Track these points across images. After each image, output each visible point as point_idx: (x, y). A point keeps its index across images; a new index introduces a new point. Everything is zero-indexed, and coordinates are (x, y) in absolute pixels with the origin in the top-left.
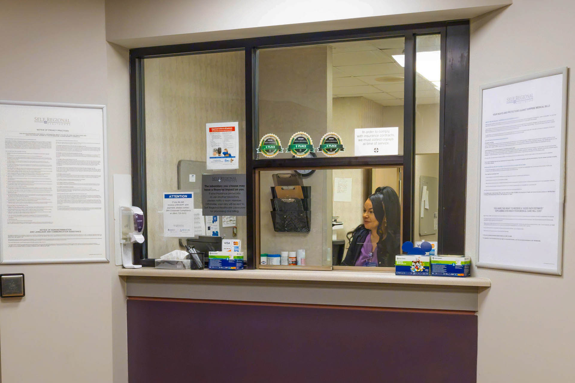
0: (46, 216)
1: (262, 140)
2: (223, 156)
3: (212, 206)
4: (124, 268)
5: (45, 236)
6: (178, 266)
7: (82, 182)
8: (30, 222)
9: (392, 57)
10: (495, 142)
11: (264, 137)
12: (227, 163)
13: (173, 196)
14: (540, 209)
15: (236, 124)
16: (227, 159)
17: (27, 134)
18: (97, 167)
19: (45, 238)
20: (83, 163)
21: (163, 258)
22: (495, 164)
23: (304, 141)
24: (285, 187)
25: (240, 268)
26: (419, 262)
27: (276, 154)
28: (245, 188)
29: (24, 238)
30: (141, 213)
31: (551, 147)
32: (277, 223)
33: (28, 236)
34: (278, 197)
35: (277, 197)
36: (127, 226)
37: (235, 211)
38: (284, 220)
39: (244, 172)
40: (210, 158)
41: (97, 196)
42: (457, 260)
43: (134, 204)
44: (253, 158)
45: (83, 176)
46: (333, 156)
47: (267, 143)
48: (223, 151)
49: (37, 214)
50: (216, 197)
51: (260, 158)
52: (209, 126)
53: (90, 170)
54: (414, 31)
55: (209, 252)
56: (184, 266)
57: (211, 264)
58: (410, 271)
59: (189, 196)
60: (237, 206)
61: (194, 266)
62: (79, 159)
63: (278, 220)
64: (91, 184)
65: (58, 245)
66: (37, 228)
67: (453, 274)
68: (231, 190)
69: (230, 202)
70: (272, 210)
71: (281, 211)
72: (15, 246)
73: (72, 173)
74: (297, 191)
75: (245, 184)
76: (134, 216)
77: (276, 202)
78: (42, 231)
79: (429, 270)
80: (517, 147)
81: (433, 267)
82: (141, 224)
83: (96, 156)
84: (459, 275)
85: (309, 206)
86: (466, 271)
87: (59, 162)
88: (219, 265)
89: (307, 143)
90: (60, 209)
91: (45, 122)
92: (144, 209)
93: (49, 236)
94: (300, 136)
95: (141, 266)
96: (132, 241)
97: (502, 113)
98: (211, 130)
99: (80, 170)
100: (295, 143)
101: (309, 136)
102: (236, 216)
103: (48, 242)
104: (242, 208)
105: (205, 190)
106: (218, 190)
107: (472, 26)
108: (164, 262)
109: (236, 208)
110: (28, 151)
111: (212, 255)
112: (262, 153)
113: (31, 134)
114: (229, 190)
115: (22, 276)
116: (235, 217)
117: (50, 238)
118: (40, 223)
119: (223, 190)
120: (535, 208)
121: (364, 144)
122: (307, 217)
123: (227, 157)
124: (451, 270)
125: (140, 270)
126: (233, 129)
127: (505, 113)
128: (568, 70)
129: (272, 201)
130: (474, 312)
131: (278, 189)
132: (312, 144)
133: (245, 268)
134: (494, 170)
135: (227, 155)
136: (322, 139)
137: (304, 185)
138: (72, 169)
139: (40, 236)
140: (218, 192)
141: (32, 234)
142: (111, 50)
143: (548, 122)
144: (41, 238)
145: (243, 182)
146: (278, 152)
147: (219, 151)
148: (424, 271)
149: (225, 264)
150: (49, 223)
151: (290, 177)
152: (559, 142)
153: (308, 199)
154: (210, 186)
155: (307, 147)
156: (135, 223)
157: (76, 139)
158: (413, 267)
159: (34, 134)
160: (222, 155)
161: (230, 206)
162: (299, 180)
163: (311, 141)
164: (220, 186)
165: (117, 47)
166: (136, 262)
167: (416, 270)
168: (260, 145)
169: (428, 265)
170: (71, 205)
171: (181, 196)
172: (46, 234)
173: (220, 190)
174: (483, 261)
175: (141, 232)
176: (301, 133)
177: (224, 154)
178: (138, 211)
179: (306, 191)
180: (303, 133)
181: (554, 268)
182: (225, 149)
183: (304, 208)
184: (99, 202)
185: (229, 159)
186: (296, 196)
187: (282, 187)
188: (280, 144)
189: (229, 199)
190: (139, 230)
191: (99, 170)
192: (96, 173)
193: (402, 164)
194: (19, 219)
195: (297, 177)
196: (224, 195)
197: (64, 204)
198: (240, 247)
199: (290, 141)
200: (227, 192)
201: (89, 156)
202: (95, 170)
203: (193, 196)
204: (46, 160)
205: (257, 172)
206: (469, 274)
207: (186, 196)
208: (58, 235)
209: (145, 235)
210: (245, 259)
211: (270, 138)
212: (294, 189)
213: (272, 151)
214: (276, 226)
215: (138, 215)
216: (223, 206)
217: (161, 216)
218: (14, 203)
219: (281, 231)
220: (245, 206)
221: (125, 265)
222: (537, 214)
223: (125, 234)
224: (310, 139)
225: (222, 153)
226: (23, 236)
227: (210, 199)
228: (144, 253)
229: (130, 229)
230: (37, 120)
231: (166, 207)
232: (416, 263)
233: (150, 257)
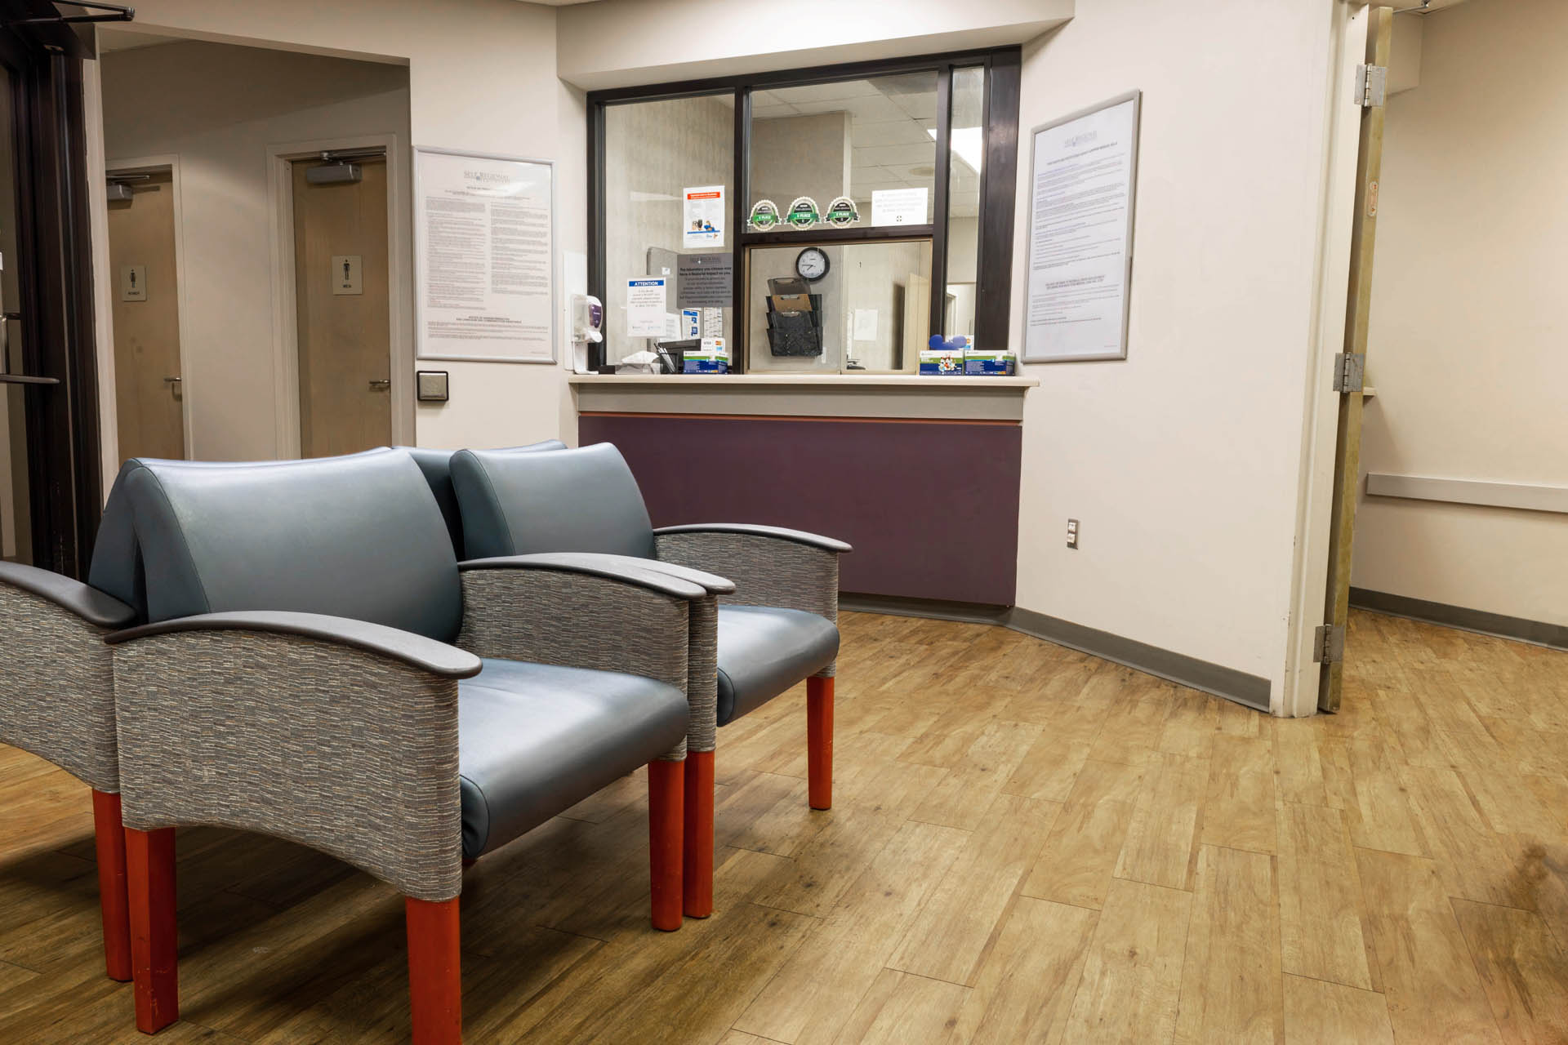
0: (477, 300)
1: (754, 209)
2: (705, 230)
3: (690, 295)
4: (575, 373)
5: (475, 325)
6: (644, 371)
7: (524, 258)
8: (457, 307)
9: (928, 133)
10: (1049, 199)
11: (757, 204)
12: (709, 239)
13: (640, 284)
14: (1101, 278)
15: (721, 189)
16: (709, 234)
17: (455, 193)
18: (543, 240)
19: (474, 328)
20: (524, 233)
21: (626, 360)
22: (1049, 228)
23: (809, 209)
24: (786, 297)
25: (723, 373)
26: (949, 358)
27: (772, 227)
28: (731, 271)
29: (450, 326)
30: (599, 304)
31: (1117, 196)
32: (776, 345)
33: (454, 324)
34: (777, 309)
35: (774, 309)
36: (580, 319)
37: (718, 301)
38: (785, 339)
39: (731, 251)
40: (689, 233)
41: (543, 278)
42: (998, 356)
43: (590, 292)
44: (743, 232)
45: (524, 251)
46: (844, 227)
47: (761, 212)
48: (704, 224)
49: (465, 296)
50: (694, 284)
51: (752, 232)
52: (687, 191)
53: (534, 243)
54: (952, 62)
55: (685, 352)
56: (652, 371)
57: (687, 368)
58: (938, 370)
59: (661, 283)
60: (720, 294)
61: (665, 370)
62: (519, 227)
63: (777, 340)
64: (535, 262)
65: (492, 338)
66: (466, 314)
67: (992, 373)
68: (714, 274)
69: (712, 290)
70: (768, 327)
71: (781, 328)
72: (437, 336)
73: (511, 246)
74: (803, 301)
75: (732, 266)
76: (590, 307)
77: (774, 316)
78: (471, 319)
79: (962, 367)
80: (1076, 202)
81: (968, 365)
82: (598, 318)
83: (542, 225)
84: (999, 373)
85: (819, 321)
86: (1008, 368)
87: (494, 231)
88: (696, 368)
89: (811, 211)
90: (495, 291)
91: (478, 178)
92: (603, 300)
93: (480, 325)
94: (803, 202)
95: (597, 372)
96: (587, 338)
97: (1058, 161)
98: (689, 197)
99: (523, 242)
100: (796, 212)
101: (814, 203)
102: (722, 307)
103: (479, 334)
104: (726, 297)
105: (681, 274)
106: (697, 274)
107: (1024, 53)
108: (626, 365)
109: (719, 297)
110: (455, 214)
111: (688, 355)
112: (754, 225)
113: (459, 193)
114: (711, 274)
115: (445, 374)
116: (720, 311)
117: (482, 328)
118: (469, 308)
119: (704, 274)
120: (1096, 278)
121: (884, 211)
122: (817, 335)
123: (709, 232)
124: (989, 367)
125: (595, 377)
126: (718, 195)
127: (1063, 160)
128: (1141, 94)
129: (768, 315)
130: (1019, 421)
131: (776, 299)
132: (818, 212)
133: (729, 373)
134: (1046, 236)
135: (710, 228)
136: (831, 205)
137: (813, 293)
138: (511, 241)
139: (469, 325)
140: (699, 276)
141: (459, 322)
142: (564, 90)
143: (1114, 164)
144: (470, 327)
145: (729, 263)
146: (774, 224)
147: (700, 224)
148: (956, 370)
149: (705, 366)
150: (481, 309)
151: (793, 282)
152: (1126, 189)
153: (818, 312)
154: (688, 270)
155: (812, 217)
156: (590, 316)
157: (516, 202)
158: (942, 365)
159: (463, 193)
160: (703, 229)
161: (712, 295)
162: (806, 287)
163: (817, 208)
164: (699, 269)
165: (570, 86)
166: (591, 367)
167: (946, 369)
168: (752, 215)
169: (961, 362)
170: (510, 288)
171: (649, 283)
172: (477, 322)
173: (700, 274)
174: (1031, 355)
175: (599, 329)
176: (804, 198)
177: (706, 227)
178: (595, 301)
179: (815, 300)
180: (807, 198)
181: (1116, 351)
182: (708, 222)
183: (813, 324)
184: (545, 285)
185: (712, 234)
186: (802, 308)
187: (782, 296)
188: (777, 214)
189: (711, 286)
190: (596, 326)
191: (546, 244)
192: (540, 248)
193: (930, 236)
194: (443, 301)
195: (802, 282)
196: (704, 281)
197: (499, 286)
198: (724, 348)
199: (790, 209)
200: (709, 276)
201: (534, 225)
202: (540, 243)
203: (665, 282)
204: (478, 228)
205: (747, 249)
206: (1013, 373)
207: (657, 283)
208: (492, 326)
209: (603, 332)
210: (730, 363)
211: (764, 205)
212: (798, 298)
213: (767, 222)
214: (775, 349)
215: (595, 306)
216: (703, 295)
217: (624, 314)
218: (437, 280)
219: (783, 355)
220: (731, 294)
221: (577, 371)
222: (1097, 284)
223: (577, 330)
224: (816, 205)
225: (703, 227)
226: (447, 324)
227: (687, 286)
228: (601, 357)
229: (584, 323)
230: (467, 175)
231: (630, 298)
232: (945, 359)
233: (609, 363)
